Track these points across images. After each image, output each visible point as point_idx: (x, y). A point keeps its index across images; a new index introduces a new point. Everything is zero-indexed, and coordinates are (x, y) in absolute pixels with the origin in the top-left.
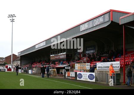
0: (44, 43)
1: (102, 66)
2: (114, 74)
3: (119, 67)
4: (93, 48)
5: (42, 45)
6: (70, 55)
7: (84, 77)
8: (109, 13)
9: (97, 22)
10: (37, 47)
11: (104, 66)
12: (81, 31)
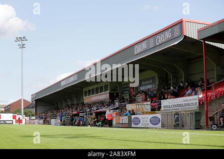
0: (75, 78)
1: (170, 104)
2: (192, 113)
3: (198, 104)
4: (151, 81)
5: (71, 80)
6: (115, 94)
7: (143, 121)
8: (180, 24)
9: (161, 39)
10: (63, 84)
11: (173, 104)
12: (136, 53)
